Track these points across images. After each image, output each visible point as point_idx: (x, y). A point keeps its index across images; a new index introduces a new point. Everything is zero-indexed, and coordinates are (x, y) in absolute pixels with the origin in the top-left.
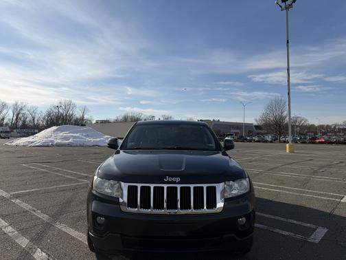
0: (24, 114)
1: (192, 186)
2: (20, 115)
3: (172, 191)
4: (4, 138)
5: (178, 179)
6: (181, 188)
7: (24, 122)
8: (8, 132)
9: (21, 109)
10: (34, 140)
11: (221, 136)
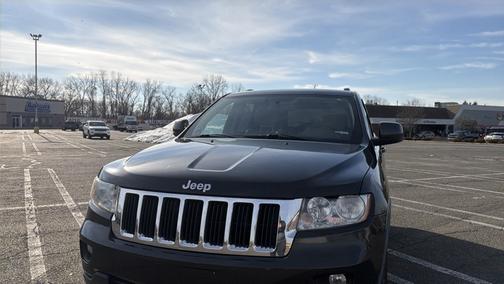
0: (158, 98)
1: (231, 202)
2: (154, 100)
3: (193, 208)
4: (131, 131)
5: (207, 187)
6: (211, 203)
7: (159, 109)
8: (134, 123)
9: (154, 91)
10: (161, 134)
11: (477, 132)
